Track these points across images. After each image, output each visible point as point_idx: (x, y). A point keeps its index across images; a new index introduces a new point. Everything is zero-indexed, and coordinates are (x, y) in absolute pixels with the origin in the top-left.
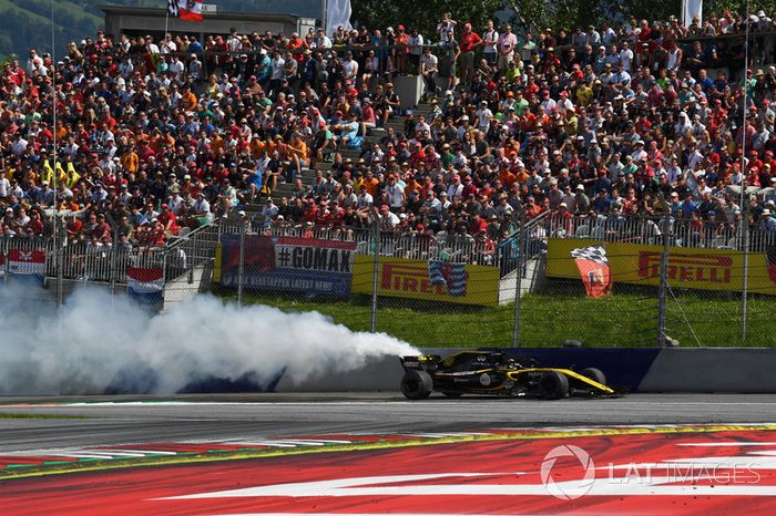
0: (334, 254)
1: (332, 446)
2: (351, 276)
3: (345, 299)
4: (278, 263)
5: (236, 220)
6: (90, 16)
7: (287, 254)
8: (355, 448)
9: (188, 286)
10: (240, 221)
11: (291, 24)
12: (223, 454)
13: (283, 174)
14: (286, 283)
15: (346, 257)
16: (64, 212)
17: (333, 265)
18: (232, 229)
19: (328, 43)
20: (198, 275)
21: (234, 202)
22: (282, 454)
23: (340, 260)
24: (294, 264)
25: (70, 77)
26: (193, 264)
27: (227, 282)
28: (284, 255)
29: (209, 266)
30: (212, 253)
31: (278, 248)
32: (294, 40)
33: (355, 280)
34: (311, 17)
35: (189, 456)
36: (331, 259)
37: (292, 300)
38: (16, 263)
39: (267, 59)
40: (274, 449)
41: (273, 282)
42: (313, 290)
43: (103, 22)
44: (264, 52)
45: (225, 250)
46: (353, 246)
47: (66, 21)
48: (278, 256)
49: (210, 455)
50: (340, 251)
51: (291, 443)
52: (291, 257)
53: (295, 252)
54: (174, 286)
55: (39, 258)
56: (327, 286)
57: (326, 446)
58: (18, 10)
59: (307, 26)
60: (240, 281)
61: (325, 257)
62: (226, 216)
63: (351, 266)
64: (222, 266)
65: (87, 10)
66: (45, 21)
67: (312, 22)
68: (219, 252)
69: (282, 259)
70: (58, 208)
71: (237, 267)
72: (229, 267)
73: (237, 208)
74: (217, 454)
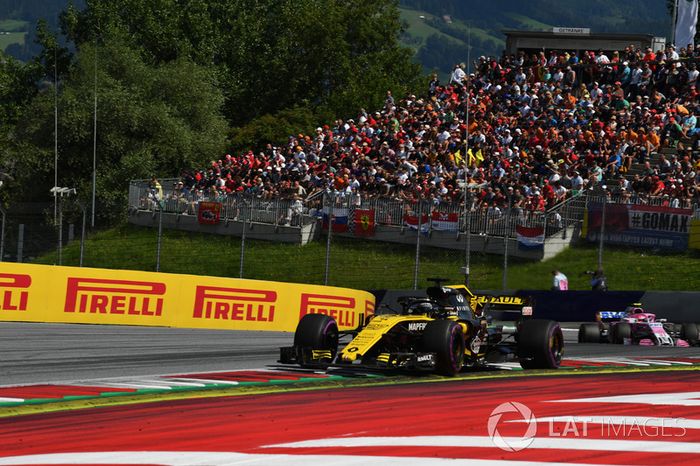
0: (675, 218)
1: (678, 366)
2: (688, 235)
3: (682, 253)
4: (631, 225)
5: (599, 191)
6: (491, 38)
7: (638, 218)
8: (696, 368)
9: (563, 241)
10: (603, 193)
11: (647, 42)
12: (594, 369)
13: (636, 157)
14: (636, 240)
15: (684, 221)
16: (473, 184)
17: (674, 226)
18: (597, 198)
19: (675, 56)
20: (570, 233)
21: (599, 178)
22: (639, 370)
23: (680, 223)
24: (644, 226)
25: (480, 85)
26: (566, 224)
27: (593, 238)
28: (636, 219)
29: (578, 227)
30: (581, 217)
31: (631, 214)
32: (648, 55)
33: (692, 239)
34: (663, 37)
35: (569, 370)
36: (673, 222)
37: (642, 253)
38: (437, 222)
39: (628, 69)
40: (633, 367)
41: (627, 239)
42: (657, 246)
43: (504, 44)
44: (626, 63)
45: (591, 214)
46: (690, 212)
47: (475, 42)
48: (631, 220)
49: (584, 369)
50: (680, 216)
51: (646, 363)
52: (641, 220)
53: (644, 216)
54: (551, 241)
55: (453, 218)
56: (669, 243)
57: (673, 366)
58: (440, 34)
59: (660, 44)
60: (602, 238)
61: (668, 221)
62: (592, 188)
63: (688, 228)
64: (588, 227)
65: (490, 34)
66: (460, 42)
67: (663, 40)
68: (586, 216)
69: (634, 222)
70: (469, 182)
71: (600, 228)
72: (593, 227)
73: (601, 183)
74: (589, 369)
